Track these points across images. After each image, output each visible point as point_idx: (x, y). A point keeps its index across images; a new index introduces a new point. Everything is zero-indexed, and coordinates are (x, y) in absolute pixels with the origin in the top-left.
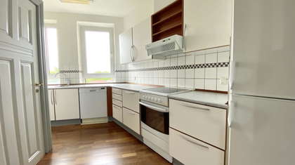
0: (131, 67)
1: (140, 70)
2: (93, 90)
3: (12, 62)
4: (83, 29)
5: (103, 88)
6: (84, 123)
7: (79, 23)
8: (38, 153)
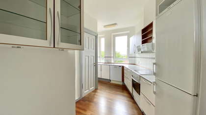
0: (137, 55)
1: (141, 58)
2: (116, 67)
3: (88, 57)
4: (115, 36)
5: (120, 66)
6: (112, 82)
7: (113, 34)
8: (93, 88)
